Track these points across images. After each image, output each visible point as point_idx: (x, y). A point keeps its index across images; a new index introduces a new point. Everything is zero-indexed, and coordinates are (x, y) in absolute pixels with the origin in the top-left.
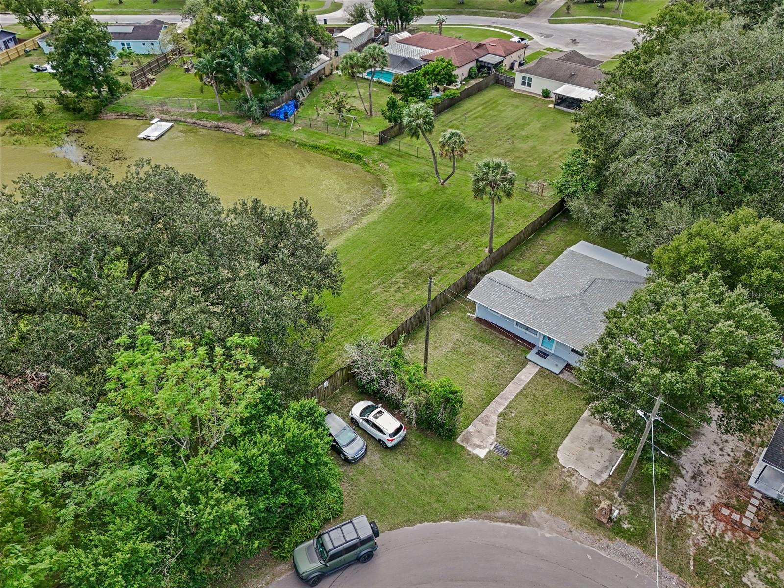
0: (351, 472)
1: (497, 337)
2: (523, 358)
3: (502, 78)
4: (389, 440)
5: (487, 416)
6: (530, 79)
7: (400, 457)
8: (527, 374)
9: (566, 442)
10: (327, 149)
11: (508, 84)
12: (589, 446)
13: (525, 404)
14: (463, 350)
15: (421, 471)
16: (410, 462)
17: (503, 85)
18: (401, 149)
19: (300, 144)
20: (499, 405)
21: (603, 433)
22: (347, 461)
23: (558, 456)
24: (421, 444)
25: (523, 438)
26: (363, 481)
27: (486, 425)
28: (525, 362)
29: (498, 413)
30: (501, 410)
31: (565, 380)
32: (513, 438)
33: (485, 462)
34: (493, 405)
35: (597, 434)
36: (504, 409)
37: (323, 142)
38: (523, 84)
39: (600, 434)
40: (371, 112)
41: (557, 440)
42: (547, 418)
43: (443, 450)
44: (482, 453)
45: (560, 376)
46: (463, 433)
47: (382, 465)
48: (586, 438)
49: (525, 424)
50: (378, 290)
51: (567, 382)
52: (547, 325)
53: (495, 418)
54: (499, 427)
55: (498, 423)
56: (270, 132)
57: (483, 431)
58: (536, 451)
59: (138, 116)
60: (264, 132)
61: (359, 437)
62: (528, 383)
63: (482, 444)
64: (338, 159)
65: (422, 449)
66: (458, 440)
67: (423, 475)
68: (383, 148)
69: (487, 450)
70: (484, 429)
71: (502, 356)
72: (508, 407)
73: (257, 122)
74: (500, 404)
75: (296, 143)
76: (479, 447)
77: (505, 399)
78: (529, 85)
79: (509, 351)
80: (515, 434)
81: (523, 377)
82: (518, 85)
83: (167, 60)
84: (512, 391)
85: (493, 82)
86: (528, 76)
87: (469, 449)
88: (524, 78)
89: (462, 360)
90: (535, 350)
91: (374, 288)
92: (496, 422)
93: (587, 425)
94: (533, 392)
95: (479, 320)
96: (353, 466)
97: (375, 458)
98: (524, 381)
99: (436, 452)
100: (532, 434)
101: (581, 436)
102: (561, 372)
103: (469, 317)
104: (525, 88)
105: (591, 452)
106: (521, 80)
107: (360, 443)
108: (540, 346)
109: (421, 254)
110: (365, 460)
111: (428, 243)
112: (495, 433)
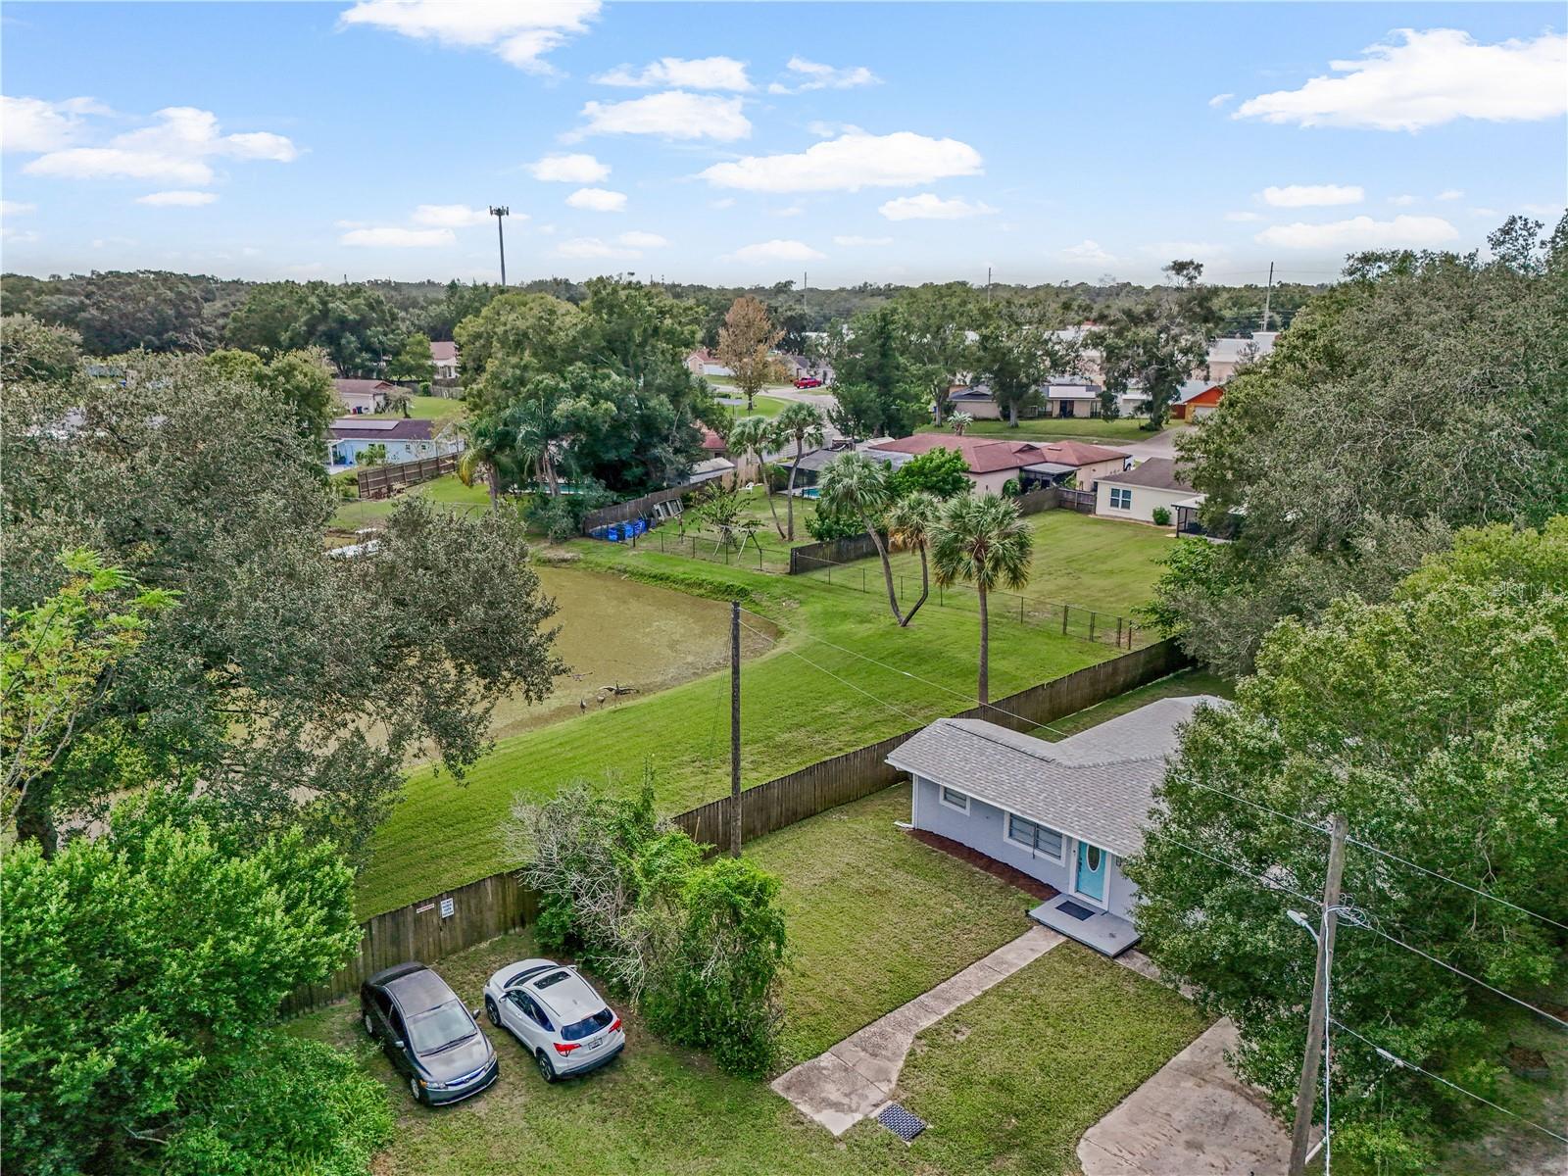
0: (426, 1131)
1: (958, 867)
2: (1021, 913)
3: (1071, 496)
4: (558, 1047)
5: (882, 1035)
6: (1127, 494)
7: (587, 1107)
8: (1027, 950)
9: (1114, 1119)
10: (683, 580)
11: (1082, 506)
12: (1185, 1136)
13: (1004, 1016)
14: (854, 884)
15: (634, 1151)
16: (610, 1124)
17: (1072, 509)
18: (833, 580)
19: (633, 574)
20: (926, 1013)
21: (1237, 1108)
22: (428, 1103)
23: (1082, 1151)
24: (664, 1085)
25: (977, 1097)
26: (445, 1158)
27: (874, 1055)
28: (1026, 924)
29: (916, 1030)
30: (927, 1023)
31: (1131, 973)
32: (946, 1094)
33: (843, 1147)
34: (907, 1010)
35: (1216, 1108)
36: (939, 1023)
37: (679, 571)
38: (1114, 503)
39: (1227, 1109)
40: (791, 533)
41: (1086, 1112)
42: (1063, 1055)
43: (722, 1105)
44: (838, 1124)
45: (1121, 961)
46: (797, 1069)
47: (523, 1124)
48: (1178, 1116)
49: (995, 1062)
50: (688, 770)
51: (1138, 978)
52: (1081, 816)
53: (905, 1041)
54: (912, 1063)
55: (912, 1053)
56: (581, 556)
57: (861, 1069)
58: (1012, 1135)
59: (344, 532)
60: (568, 556)
61: (479, 1037)
62: (1023, 970)
63: (846, 1101)
64: (701, 596)
65: (660, 1096)
66: (777, 1085)
67: (634, 1161)
68: (798, 579)
69: (859, 1117)
70: (866, 1066)
71: (958, 905)
72: (954, 1019)
73: (561, 539)
74: (927, 1010)
75: (625, 572)
76: (837, 1106)
77: (948, 1001)
78: (1126, 505)
79: (982, 897)
80: (956, 1088)
81: (1010, 957)
82: (1103, 507)
83: (438, 469)
84: (971, 983)
85: (1051, 503)
86: (1121, 486)
87: (804, 1108)
88: (1115, 492)
89: (846, 904)
90: (1058, 900)
91: (680, 765)
92: (906, 1050)
93: (1189, 1083)
94: (1034, 992)
95: (920, 834)
96: (436, 1119)
97: (510, 1103)
98: (1011, 965)
99: (699, 1105)
100: (1010, 1090)
101: (1163, 1109)
102: (1122, 953)
103: (897, 830)
104: (1119, 512)
105: (1192, 1154)
106: (1109, 496)
107: (478, 1053)
108: (1071, 891)
109: (815, 720)
110: (480, 1107)
111: (840, 703)
112: (894, 1077)
